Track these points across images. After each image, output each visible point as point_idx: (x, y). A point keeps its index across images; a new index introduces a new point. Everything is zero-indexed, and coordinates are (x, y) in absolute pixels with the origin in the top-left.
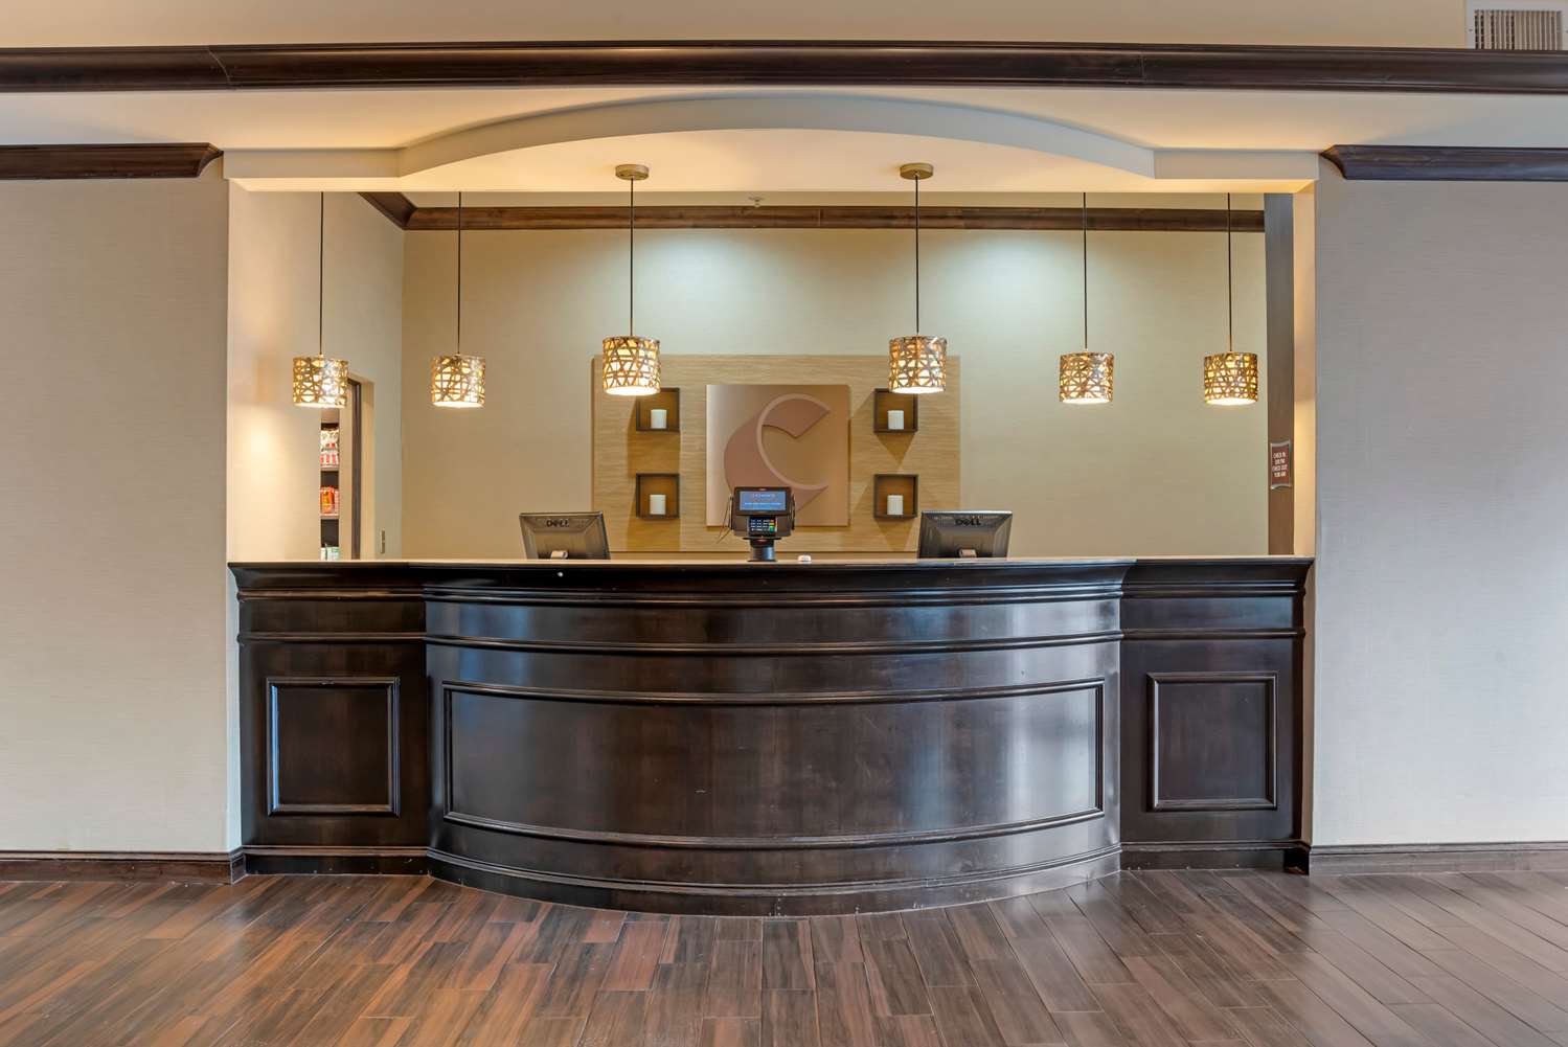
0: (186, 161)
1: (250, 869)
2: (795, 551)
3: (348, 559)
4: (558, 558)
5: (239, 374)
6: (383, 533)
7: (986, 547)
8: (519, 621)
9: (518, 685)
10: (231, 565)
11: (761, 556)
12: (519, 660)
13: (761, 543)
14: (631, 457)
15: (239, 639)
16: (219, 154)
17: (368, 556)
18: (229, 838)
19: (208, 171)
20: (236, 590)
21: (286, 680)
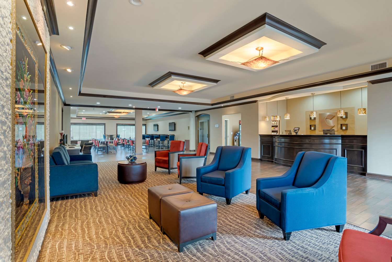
0: (255, 102)
1: (261, 160)
2: (299, 134)
3: (279, 134)
4: (287, 134)
5: (260, 118)
6: (283, 132)
7: (331, 133)
8: (283, 140)
9: (283, 146)
10: (259, 135)
11: (296, 134)
12: (283, 144)
13: (296, 133)
14: (310, 123)
15: (260, 141)
16: (257, 101)
17: (280, 134)
18: (259, 157)
19: (257, 102)
20: (260, 137)
21: (264, 144)
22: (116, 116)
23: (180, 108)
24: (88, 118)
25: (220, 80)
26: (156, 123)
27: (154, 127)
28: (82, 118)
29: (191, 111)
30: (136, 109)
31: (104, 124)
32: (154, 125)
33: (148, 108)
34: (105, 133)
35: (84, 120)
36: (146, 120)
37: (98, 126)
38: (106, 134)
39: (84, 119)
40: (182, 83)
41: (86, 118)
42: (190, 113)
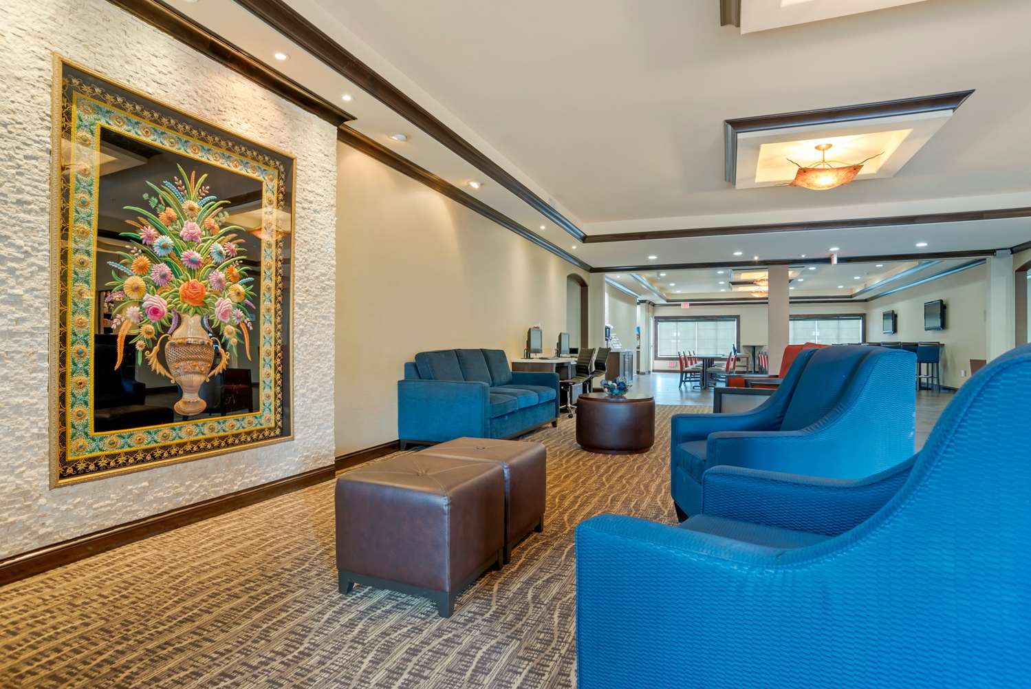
22: (757, 292)
23: (925, 244)
24: (694, 302)
25: (974, 90)
26: (887, 309)
27: (885, 321)
28: (680, 305)
29: (992, 252)
30: (765, 264)
31: (738, 317)
32: (886, 316)
33: (803, 256)
34: (738, 342)
35: (685, 309)
36: (866, 300)
37: (721, 324)
38: (742, 345)
39: (685, 306)
40: (817, 148)
41: (691, 305)
42: (989, 258)
